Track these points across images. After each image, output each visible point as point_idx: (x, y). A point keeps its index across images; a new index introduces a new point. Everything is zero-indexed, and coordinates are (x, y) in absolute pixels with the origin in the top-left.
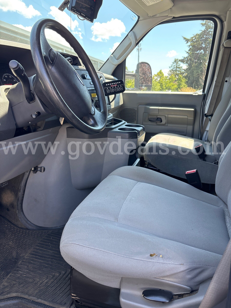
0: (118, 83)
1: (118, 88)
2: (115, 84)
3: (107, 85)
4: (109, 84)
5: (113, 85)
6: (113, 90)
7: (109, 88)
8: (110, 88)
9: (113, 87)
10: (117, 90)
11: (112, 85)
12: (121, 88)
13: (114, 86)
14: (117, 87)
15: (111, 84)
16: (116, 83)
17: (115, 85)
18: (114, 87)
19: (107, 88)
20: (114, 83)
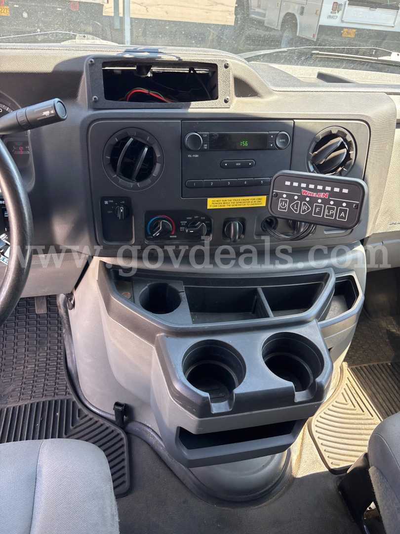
0: (337, 190)
1: (329, 209)
2: (324, 190)
3: (288, 183)
4: (296, 184)
5: (315, 190)
6: (303, 208)
7: (290, 197)
8: (296, 197)
9: (308, 199)
10: (319, 213)
11: (307, 188)
12: (341, 211)
13: (314, 195)
14: (325, 201)
15: (304, 185)
16: (328, 188)
17: (322, 195)
18: (313, 200)
19: (285, 196)
20: (320, 187)
